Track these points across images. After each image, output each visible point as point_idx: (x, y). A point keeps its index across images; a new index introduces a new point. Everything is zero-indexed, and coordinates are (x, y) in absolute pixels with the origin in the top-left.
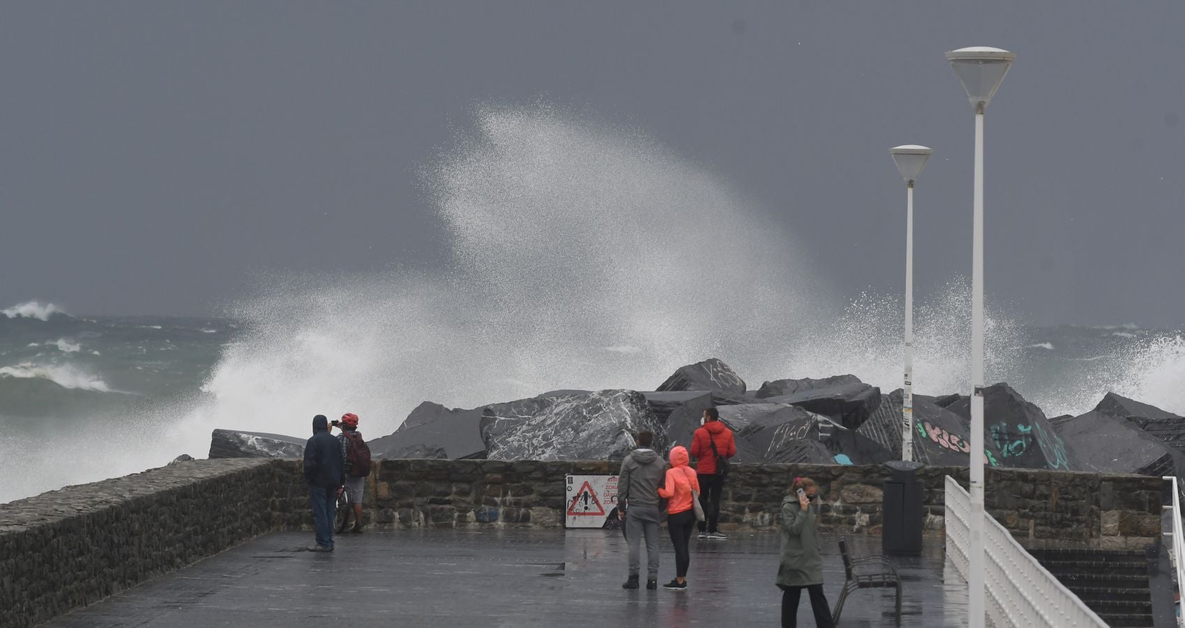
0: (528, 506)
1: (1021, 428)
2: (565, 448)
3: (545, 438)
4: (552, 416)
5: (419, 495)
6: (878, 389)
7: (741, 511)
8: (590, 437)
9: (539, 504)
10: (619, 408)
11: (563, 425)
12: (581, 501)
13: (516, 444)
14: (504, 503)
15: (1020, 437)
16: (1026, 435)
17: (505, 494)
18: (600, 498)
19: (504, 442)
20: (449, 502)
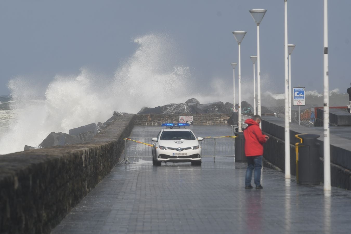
0: (173, 121)
1: (248, 108)
2: (175, 113)
3: (172, 111)
4: (172, 108)
5: (156, 120)
6: (223, 103)
7: (207, 121)
8: (179, 111)
9: (175, 121)
10: (184, 106)
11: (175, 109)
12: (181, 120)
13: (167, 112)
14: (169, 121)
15: (248, 110)
16: (249, 110)
17: (169, 119)
18: (184, 120)
19: (165, 112)
20: (160, 121)
